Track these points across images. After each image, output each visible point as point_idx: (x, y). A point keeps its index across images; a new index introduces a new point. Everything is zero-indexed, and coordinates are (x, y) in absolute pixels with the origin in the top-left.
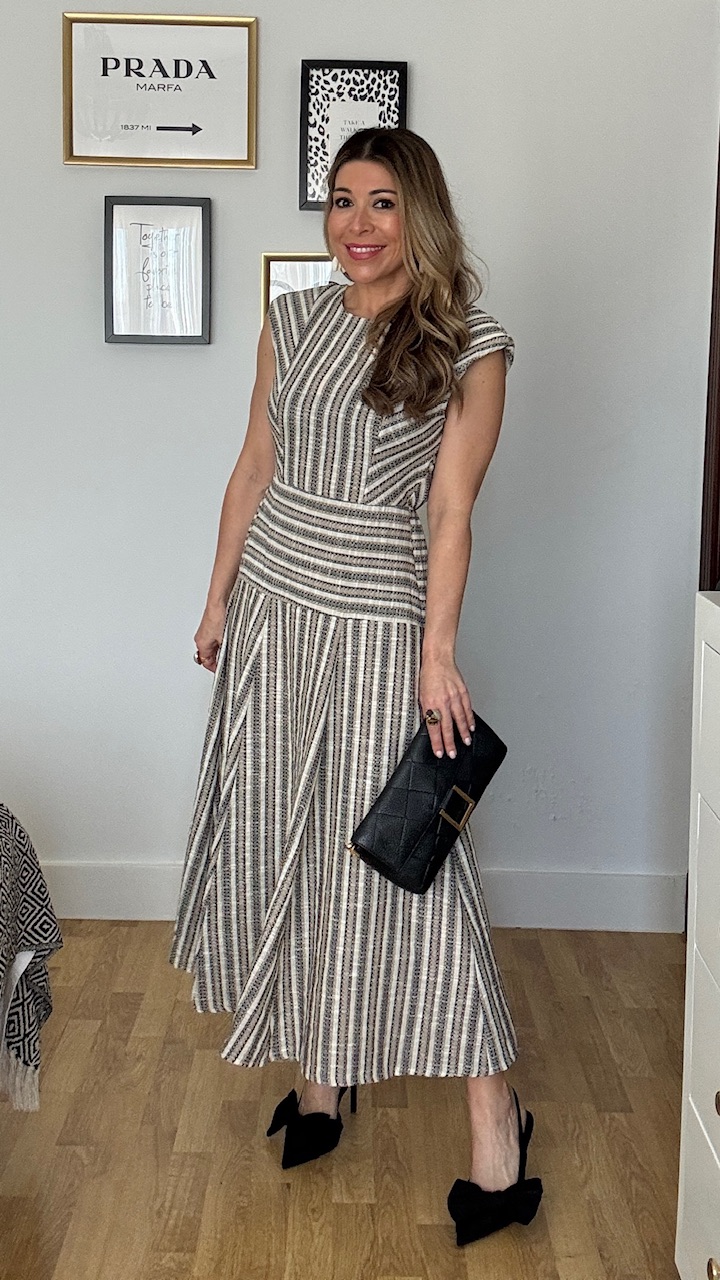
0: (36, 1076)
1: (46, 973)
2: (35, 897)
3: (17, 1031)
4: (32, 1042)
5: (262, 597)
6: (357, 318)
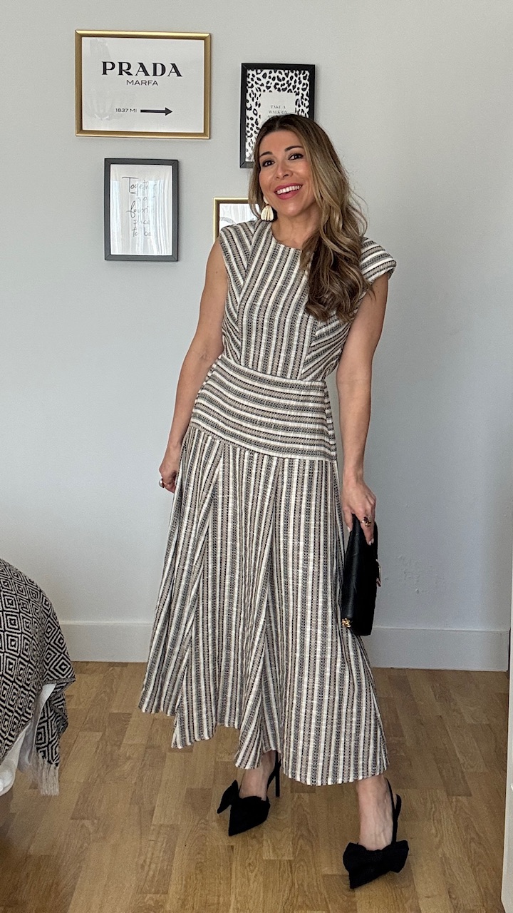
0: (57, 771)
1: (64, 699)
2: (56, 646)
3: (43, 739)
4: (54, 747)
5: (218, 442)
6: (288, 248)
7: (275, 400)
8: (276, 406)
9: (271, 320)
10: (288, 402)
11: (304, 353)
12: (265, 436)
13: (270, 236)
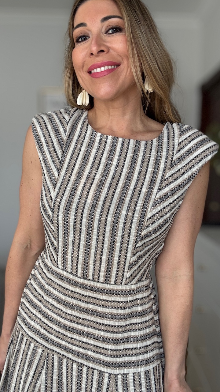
5: (40, 351)
6: (105, 136)
7: (100, 309)
8: (103, 316)
9: (91, 218)
10: (115, 311)
11: (129, 255)
12: (94, 348)
13: (86, 124)
